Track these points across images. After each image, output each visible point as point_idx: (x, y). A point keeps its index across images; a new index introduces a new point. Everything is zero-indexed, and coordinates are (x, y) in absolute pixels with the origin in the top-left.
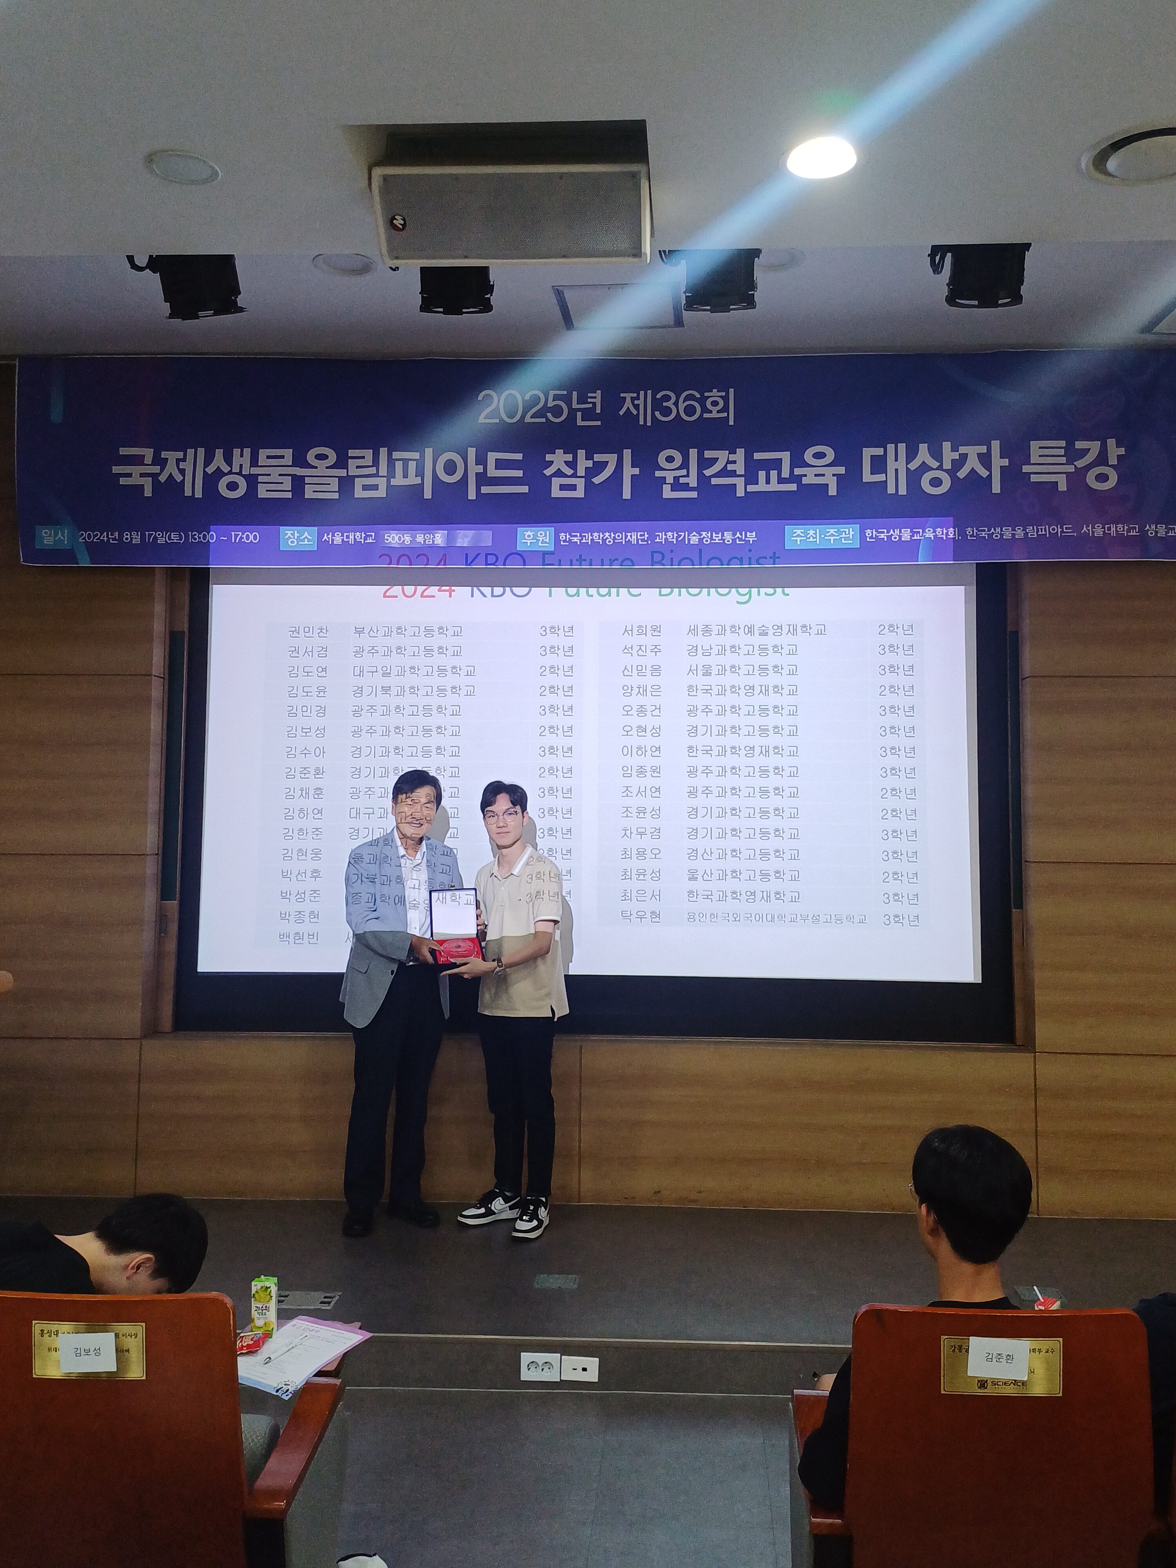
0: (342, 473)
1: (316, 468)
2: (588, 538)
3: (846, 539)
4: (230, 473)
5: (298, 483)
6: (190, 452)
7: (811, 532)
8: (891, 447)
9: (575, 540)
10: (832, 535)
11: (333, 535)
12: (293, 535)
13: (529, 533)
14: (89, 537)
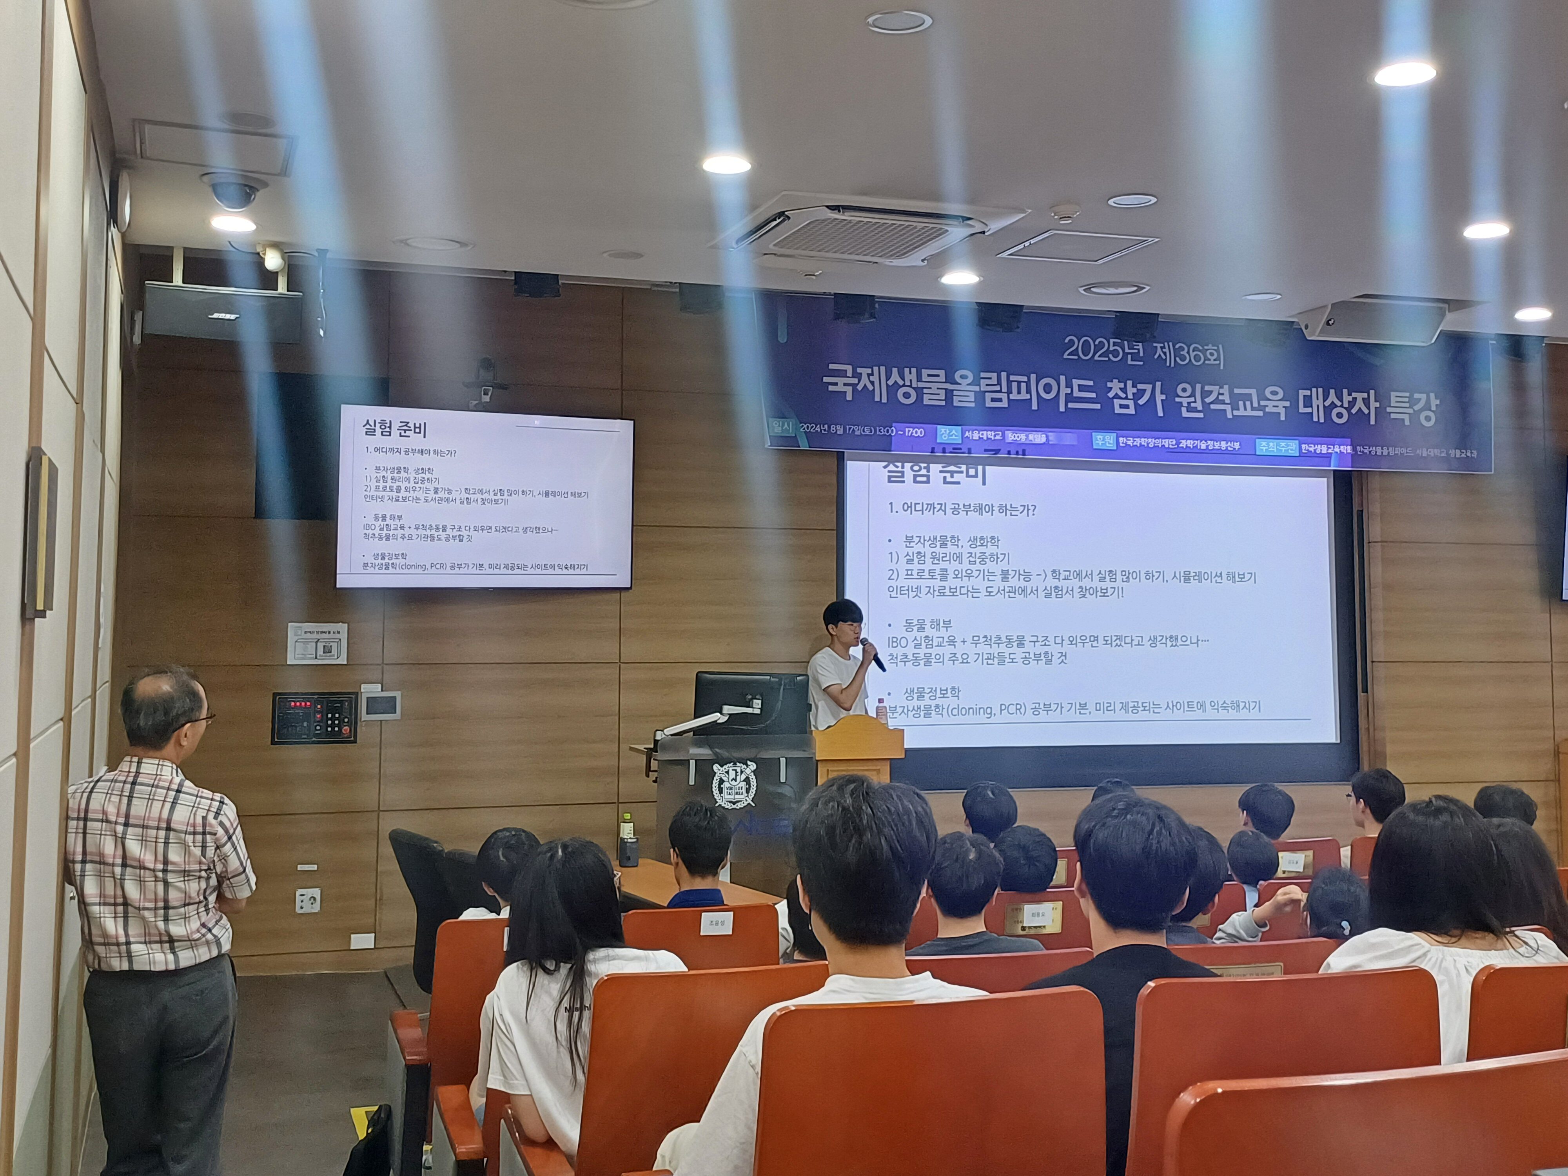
0: (977, 388)
1: (960, 384)
2: (1138, 442)
3: (1292, 450)
4: (904, 385)
5: (949, 394)
6: (876, 369)
7: (1271, 444)
8: (1314, 390)
9: (1129, 443)
10: (1283, 447)
11: (973, 433)
12: (945, 431)
13: (1099, 437)
14: (808, 429)
